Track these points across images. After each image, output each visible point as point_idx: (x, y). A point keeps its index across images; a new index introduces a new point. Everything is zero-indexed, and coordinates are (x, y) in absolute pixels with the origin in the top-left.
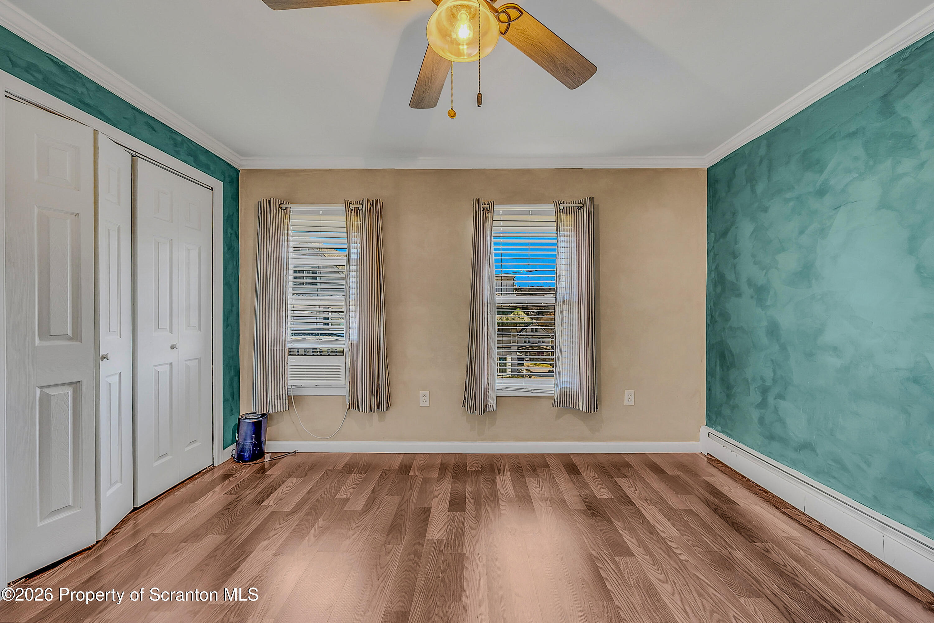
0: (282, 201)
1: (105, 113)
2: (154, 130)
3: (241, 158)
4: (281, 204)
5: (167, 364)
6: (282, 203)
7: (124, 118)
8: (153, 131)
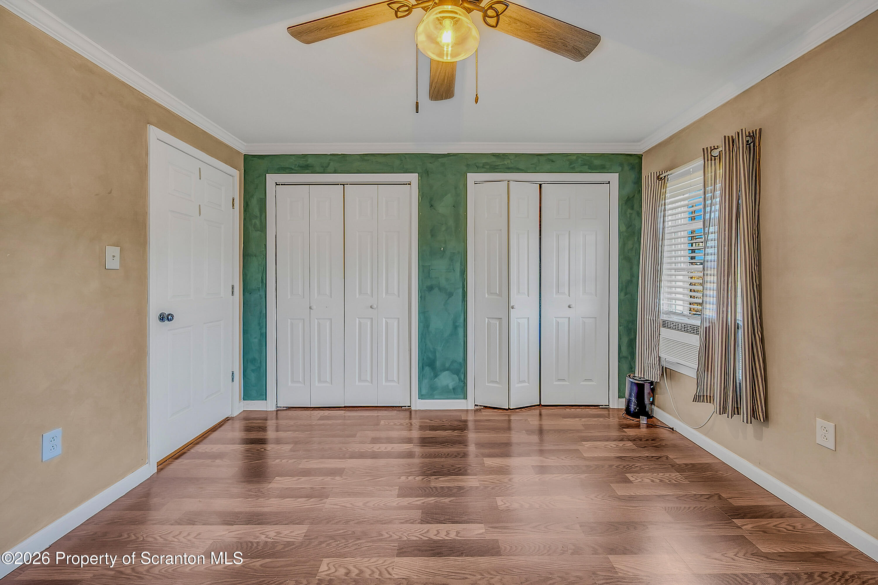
0: (661, 172)
1: (520, 168)
2: (553, 161)
3: (639, 144)
4: (660, 175)
5: (567, 318)
6: (661, 173)
7: (532, 164)
8: (552, 163)
